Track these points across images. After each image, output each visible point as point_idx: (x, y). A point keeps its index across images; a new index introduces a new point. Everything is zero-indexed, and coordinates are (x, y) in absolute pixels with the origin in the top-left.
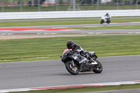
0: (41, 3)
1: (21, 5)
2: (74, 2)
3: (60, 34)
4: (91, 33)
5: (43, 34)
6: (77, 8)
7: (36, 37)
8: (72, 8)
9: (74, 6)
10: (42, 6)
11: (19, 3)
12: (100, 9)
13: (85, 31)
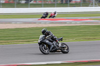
0: (70, 1)
1: (55, 3)
2: (94, 1)
3: (83, 23)
5: (71, 23)
6: (96, 5)
7: (66, 25)
8: (92, 4)
9: (94, 3)
10: (71, 3)
11: (54, 1)
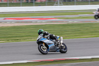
1: (21, 2)
3: (48, 22)
4: (70, 22)
5: (36, 22)
6: (60, 3)
8: (57, 3)
12: (77, 5)
13: (66, 20)
